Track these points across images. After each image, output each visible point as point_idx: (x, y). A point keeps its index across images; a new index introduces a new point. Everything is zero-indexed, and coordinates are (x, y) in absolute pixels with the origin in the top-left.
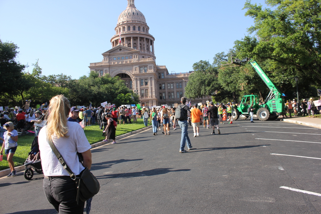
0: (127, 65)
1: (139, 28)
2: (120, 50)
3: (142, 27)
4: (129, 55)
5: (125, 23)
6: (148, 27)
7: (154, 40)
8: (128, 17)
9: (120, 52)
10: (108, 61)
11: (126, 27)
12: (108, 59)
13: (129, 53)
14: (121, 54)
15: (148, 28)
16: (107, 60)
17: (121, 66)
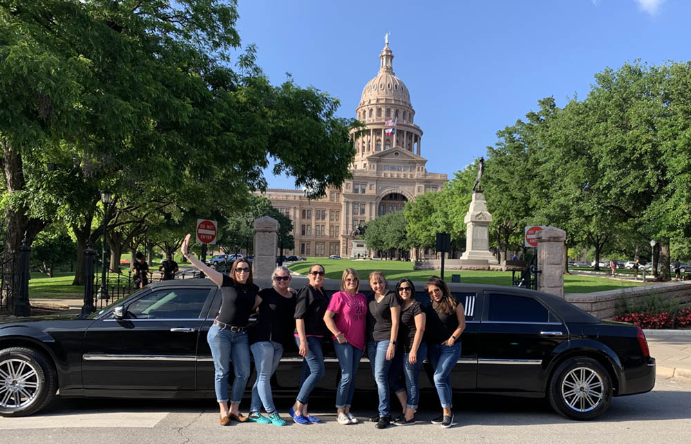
0: (406, 182)
1: (404, 113)
2: (397, 154)
3: (408, 114)
4: (409, 165)
5: (381, 102)
6: (413, 110)
7: (422, 134)
8: (388, 91)
9: (396, 158)
10: (375, 170)
11: (383, 109)
12: (376, 166)
13: (410, 162)
14: (397, 162)
15: (414, 112)
16: (374, 168)
17: (395, 182)
